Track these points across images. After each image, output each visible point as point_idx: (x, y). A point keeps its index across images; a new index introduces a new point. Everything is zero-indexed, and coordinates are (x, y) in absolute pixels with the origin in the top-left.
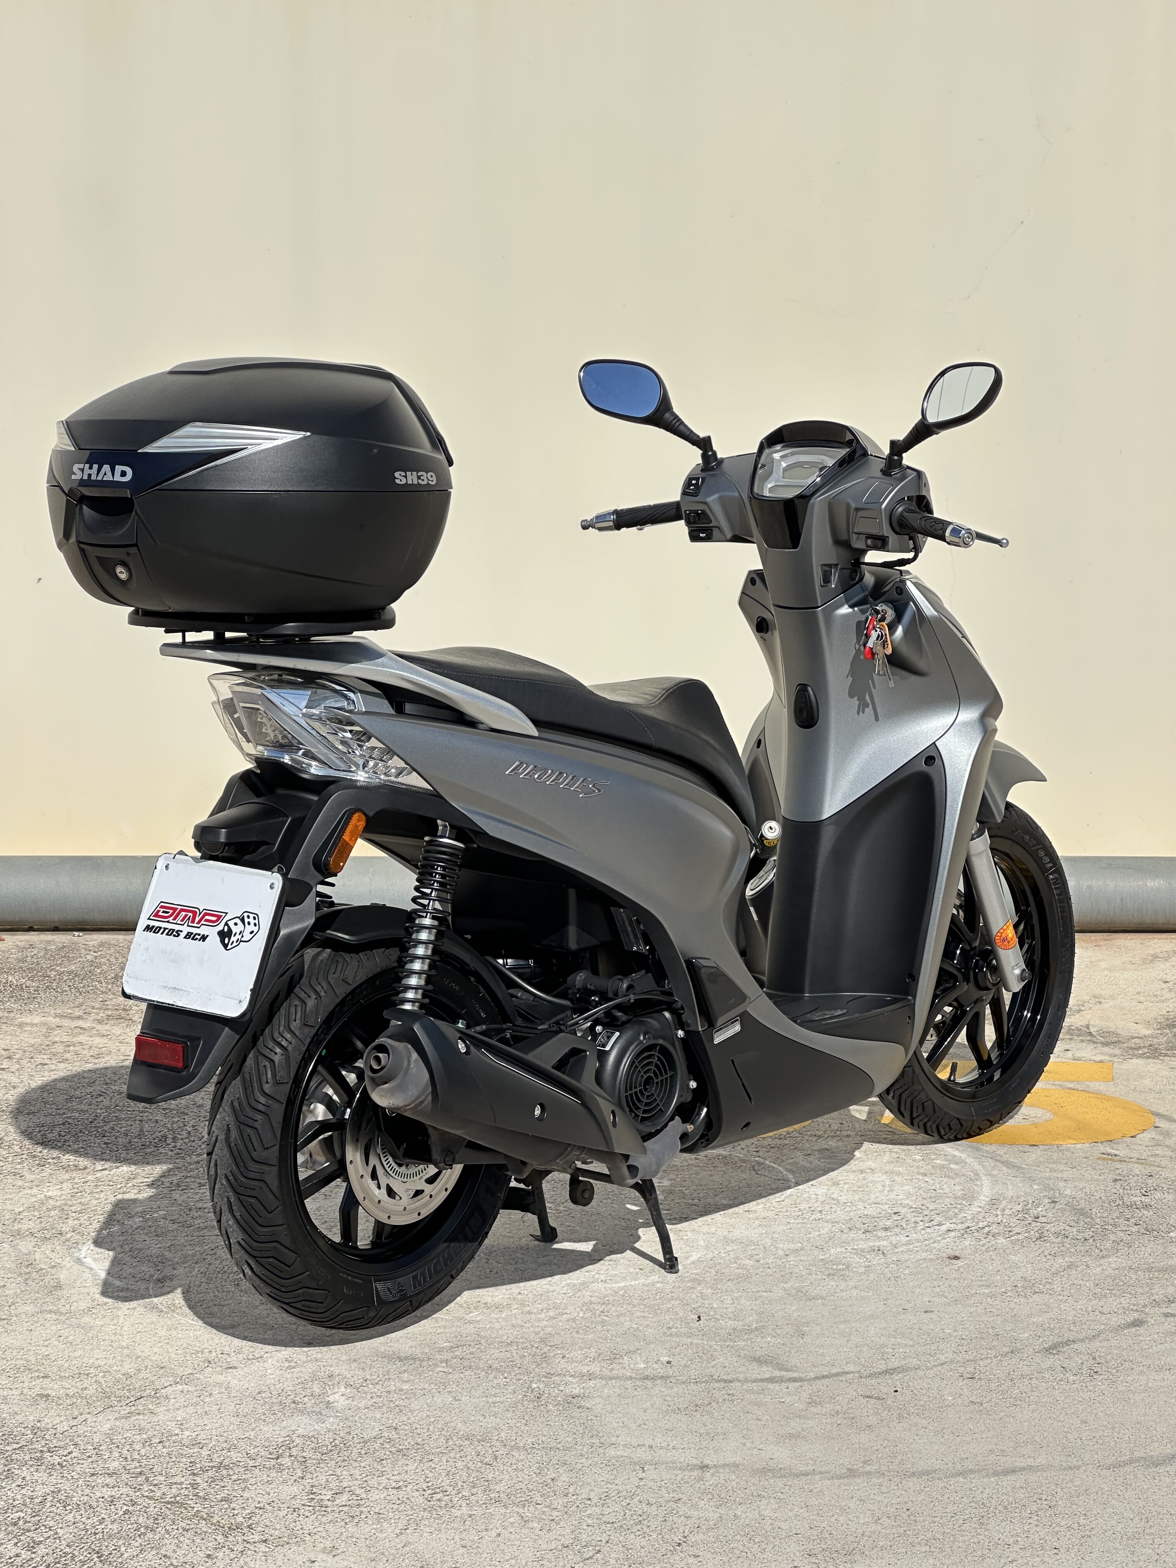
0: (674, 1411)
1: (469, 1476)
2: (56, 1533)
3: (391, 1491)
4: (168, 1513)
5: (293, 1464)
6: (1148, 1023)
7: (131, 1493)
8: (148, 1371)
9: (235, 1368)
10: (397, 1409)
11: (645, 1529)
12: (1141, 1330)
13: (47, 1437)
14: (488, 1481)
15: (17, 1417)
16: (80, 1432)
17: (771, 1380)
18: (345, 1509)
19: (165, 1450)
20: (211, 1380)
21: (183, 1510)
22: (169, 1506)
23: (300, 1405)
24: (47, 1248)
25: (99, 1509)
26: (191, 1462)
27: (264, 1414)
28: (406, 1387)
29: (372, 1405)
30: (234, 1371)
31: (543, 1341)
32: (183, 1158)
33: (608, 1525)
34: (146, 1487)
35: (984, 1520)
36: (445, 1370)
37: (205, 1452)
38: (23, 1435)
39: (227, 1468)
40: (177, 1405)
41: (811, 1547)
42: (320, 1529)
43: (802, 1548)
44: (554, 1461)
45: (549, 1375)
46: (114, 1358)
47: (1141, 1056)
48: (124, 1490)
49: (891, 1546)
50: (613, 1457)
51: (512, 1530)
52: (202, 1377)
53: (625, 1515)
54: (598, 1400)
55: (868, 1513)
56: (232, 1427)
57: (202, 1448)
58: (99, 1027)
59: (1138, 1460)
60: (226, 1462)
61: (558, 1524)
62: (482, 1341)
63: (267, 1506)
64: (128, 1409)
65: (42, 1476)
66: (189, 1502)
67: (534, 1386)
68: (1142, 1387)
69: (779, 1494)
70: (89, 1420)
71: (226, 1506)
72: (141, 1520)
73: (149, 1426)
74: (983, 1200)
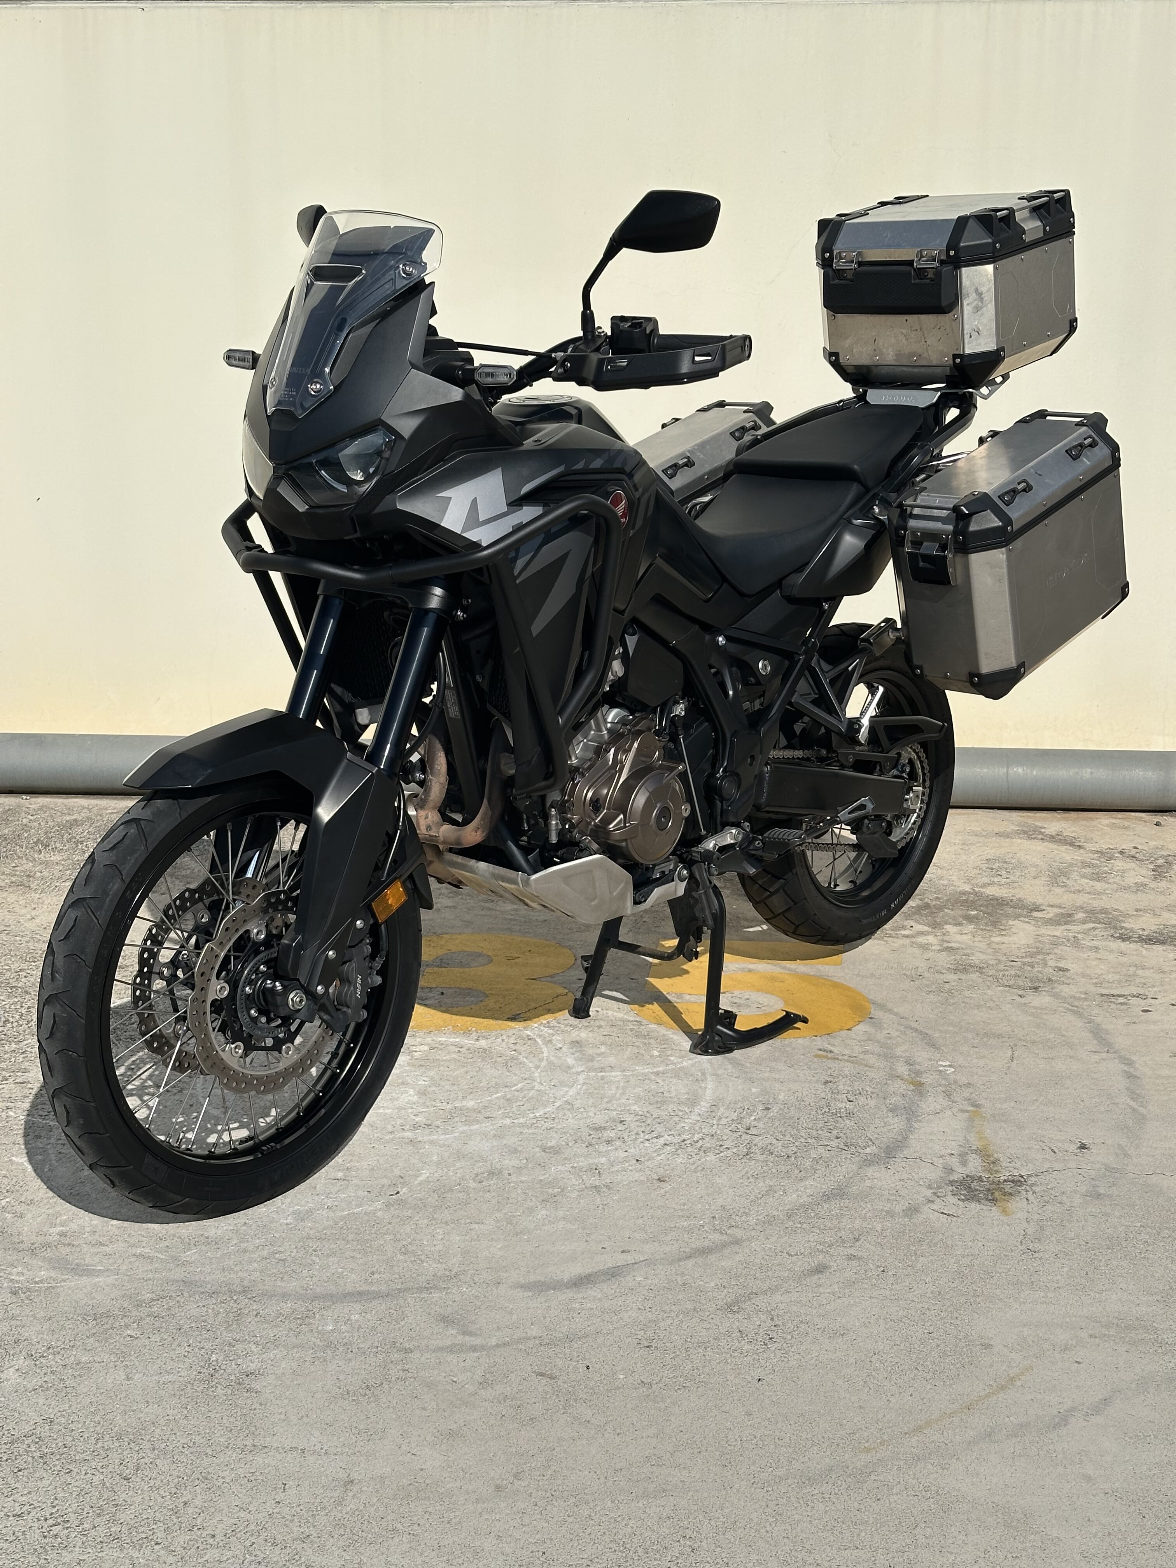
0: (342, 1396)
1: (100, 1497)
10: (64, 1392)
12: (823, 1278)
14: (117, 1505)
17: (451, 1349)
28: (86, 1358)
29: (41, 1386)
31: (245, 1291)
44: (196, 1475)
45: (234, 1342)
50: (259, 1468)
74: (703, 1107)
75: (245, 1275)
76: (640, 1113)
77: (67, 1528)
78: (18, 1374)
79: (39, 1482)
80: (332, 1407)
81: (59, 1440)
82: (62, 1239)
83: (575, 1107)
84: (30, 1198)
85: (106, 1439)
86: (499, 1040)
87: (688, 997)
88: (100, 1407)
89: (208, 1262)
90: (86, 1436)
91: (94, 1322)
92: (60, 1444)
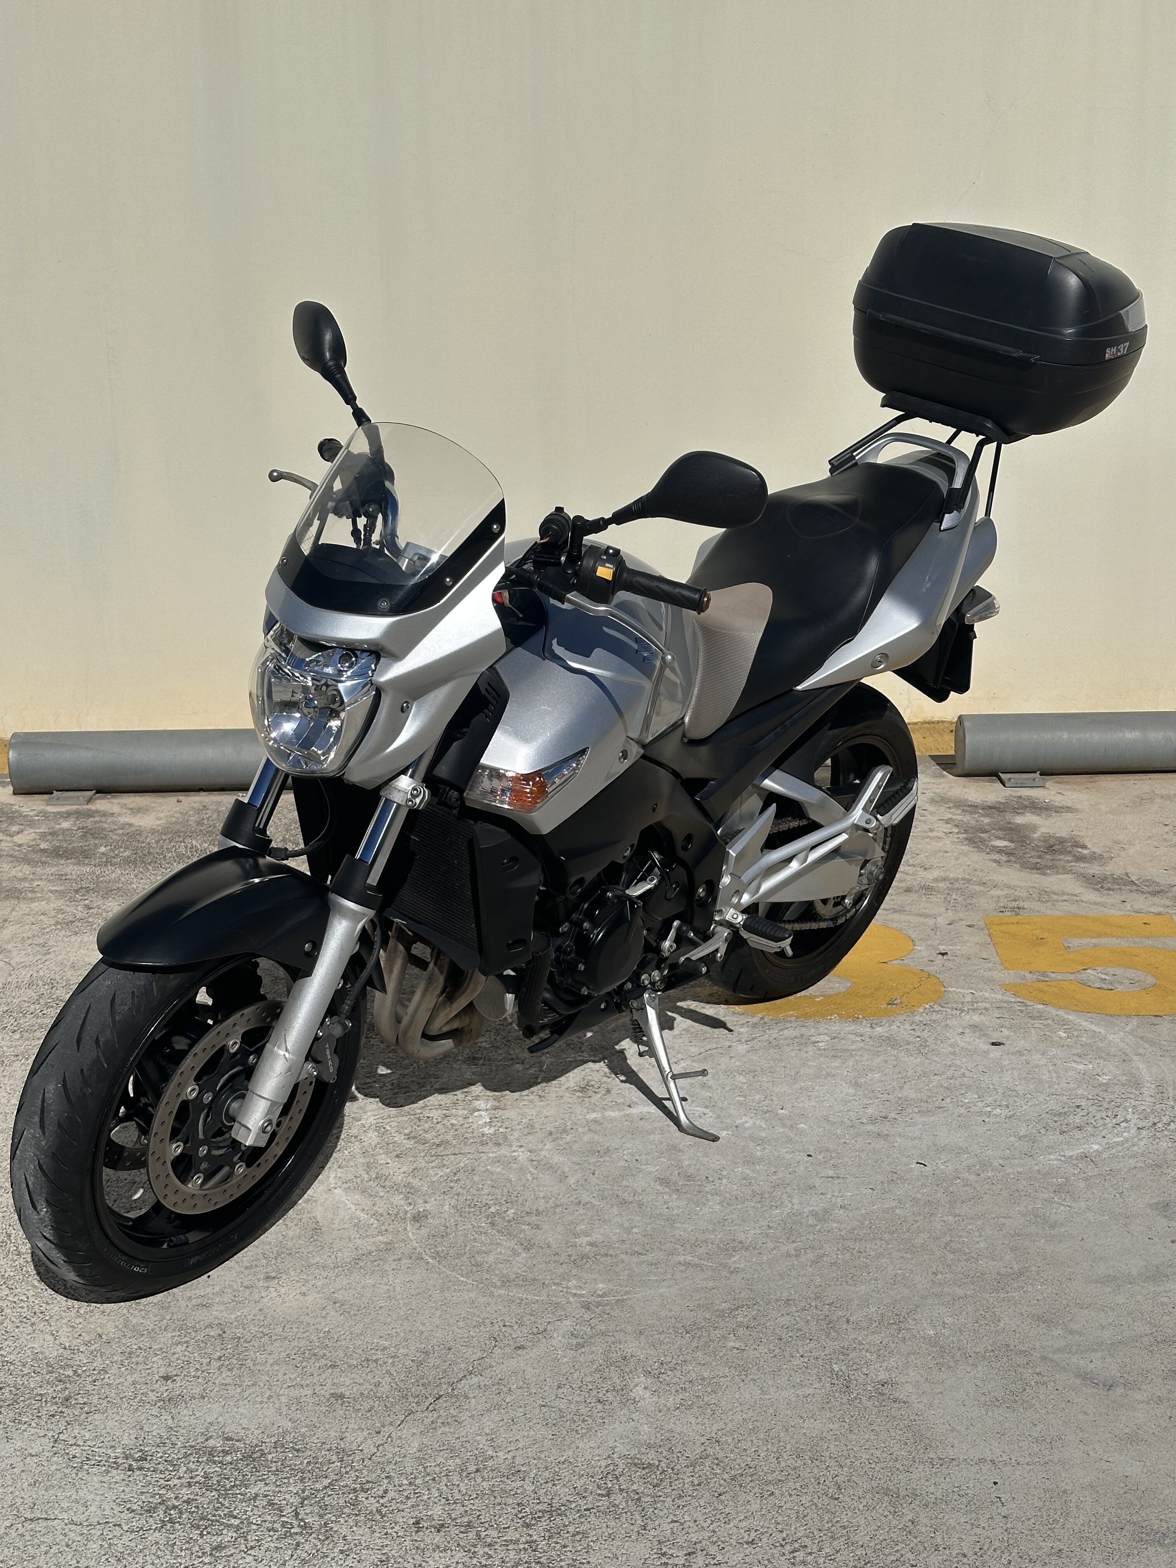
0: (993, 1403)
5: (627, 1503)
8: (436, 1354)
9: (523, 1347)
10: (709, 1409)
13: (356, 1465)
15: (318, 1433)
16: (390, 1456)
20: (504, 1368)
23: (607, 1406)
27: (574, 1421)
28: (706, 1373)
29: (681, 1404)
30: (524, 1351)
31: (818, 1297)
36: (737, 1345)
37: (528, 1487)
38: (330, 1462)
39: (559, 1513)
40: (480, 1409)
45: (844, 1350)
46: (397, 1335)
52: (493, 1363)
54: (910, 1388)
56: (546, 1444)
57: (524, 1480)
62: (758, 1300)
64: (430, 1417)
67: (836, 1367)
70: (394, 1434)
73: (458, 1443)
74: (1149, 1089)
75: (806, 1280)
76: (1090, 1097)
77: (810, 1554)
78: (648, 1394)
79: (748, 1507)
80: (990, 1414)
81: (739, 1461)
82: (594, 1249)
83: (1021, 1093)
84: (535, 1208)
85: (786, 1457)
86: (894, 1027)
87: (1053, 975)
88: (758, 1424)
89: (759, 1268)
90: (762, 1455)
91: (688, 1335)
92: (743, 1465)
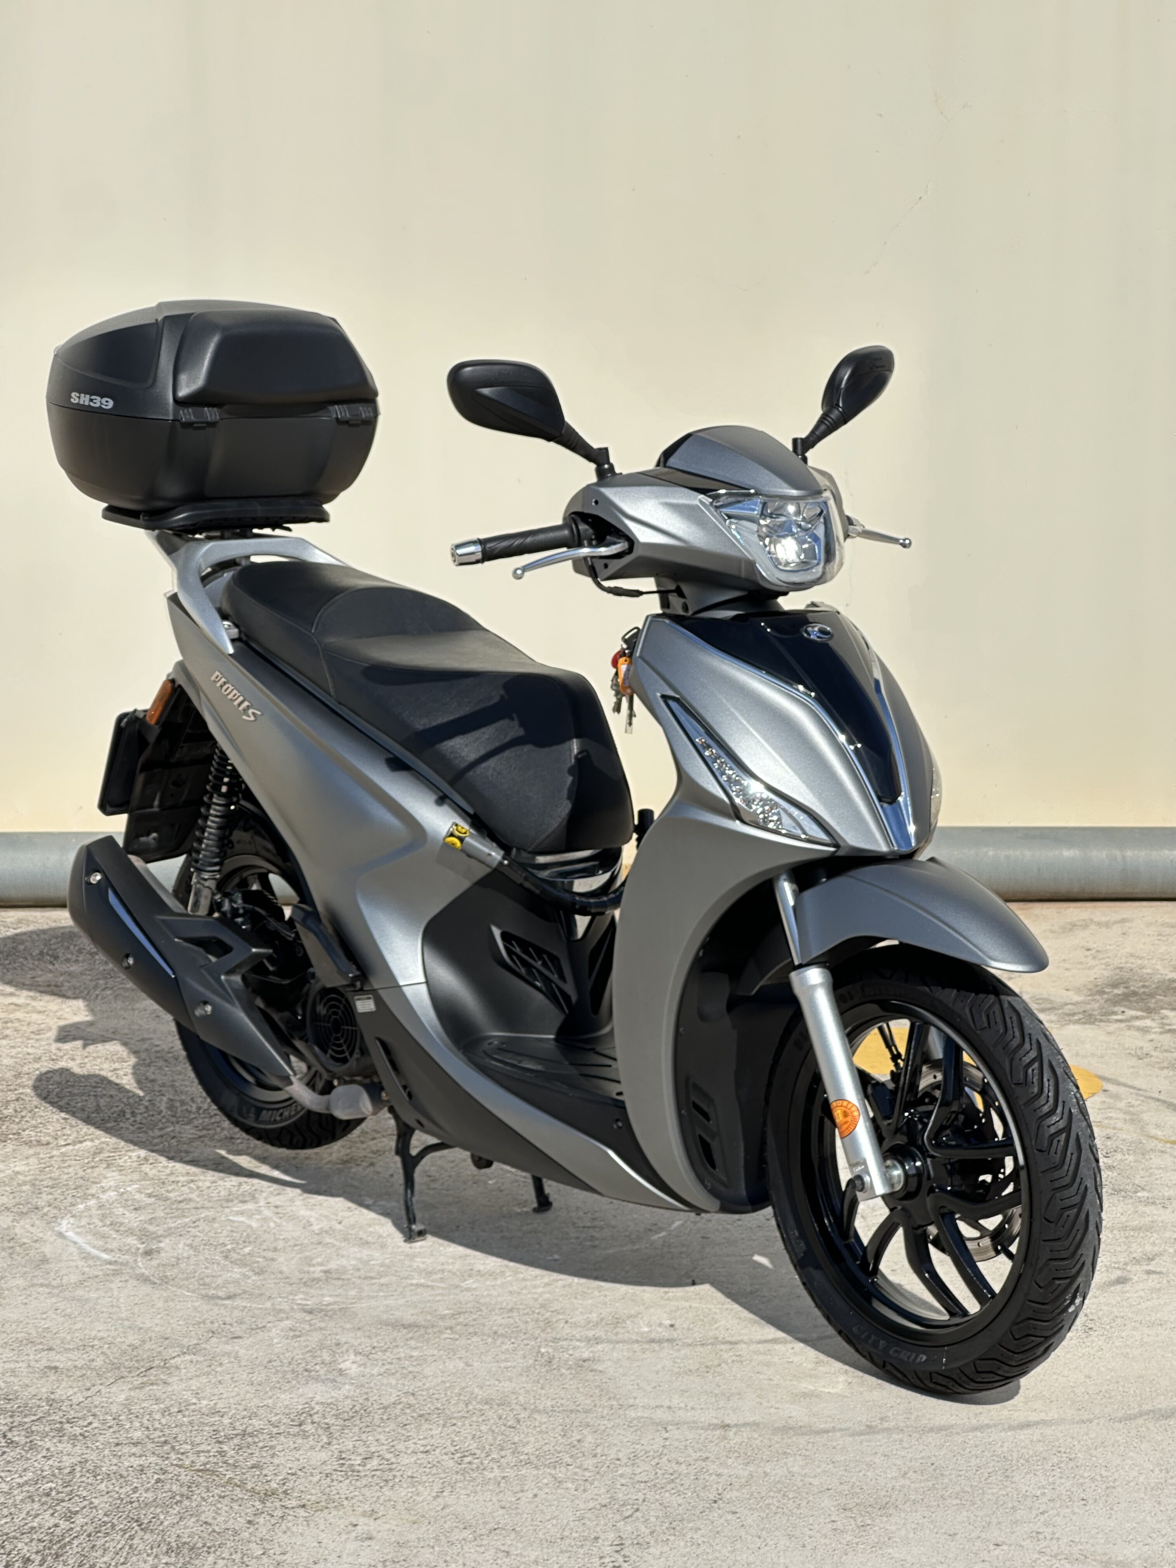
0: (686, 1373)
1: (495, 1439)
2: (91, 1503)
3: (420, 1456)
4: (201, 1480)
5: (317, 1430)
6: (1078, 990)
7: (160, 1461)
8: (153, 1342)
9: (240, 1337)
10: (411, 1376)
11: (679, 1487)
12: (1127, 1287)
13: (63, 1408)
14: (514, 1444)
15: (30, 1390)
16: (97, 1403)
18: (378, 1473)
19: (185, 1419)
20: (218, 1350)
21: (214, 1477)
22: (200, 1474)
23: (313, 1373)
24: (25, 1223)
25: (130, 1478)
26: (214, 1431)
27: (279, 1382)
28: (415, 1353)
29: (385, 1372)
30: (240, 1340)
31: (542, 1306)
32: (146, 1132)
33: (642, 1485)
34: (173, 1456)
35: (1008, 1473)
36: (452, 1336)
37: (226, 1421)
38: (39, 1406)
39: (251, 1435)
40: (189, 1375)
41: (844, 1501)
42: (356, 1493)
43: (835, 1503)
44: (576, 1424)
45: (555, 1340)
46: (116, 1330)
47: (1078, 1022)
48: (153, 1459)
49: (922, 1500)
50: (634, 1419)
51: (547, 1490)
52: (208, 1347)
53: (656, 1474)
54: (609, 1363)
55: (895, 1469)
56: (248, 1396)
57: (222, 1416)
58: (34, 1003)
59: (1148, 1413)
60: (249, 1430)
61: (592, 1484)
62: (483, 1308)
63: (299, 1473)
64: (140, 1380)
65: (66, 1447)
66: (221, 1470)
67: (543, 1350)
68: (1138, 1343)
69: (804, 1451)
70: (103, 1391)
71: (258, 1473)
72: (174, 1488)
73: (164, 1396)
77: (477, 1458)
79: (429, 1432)
82: (327, 1274)
85: (474, 1404)
90: (453, 1402)
92: (432, 1408)
